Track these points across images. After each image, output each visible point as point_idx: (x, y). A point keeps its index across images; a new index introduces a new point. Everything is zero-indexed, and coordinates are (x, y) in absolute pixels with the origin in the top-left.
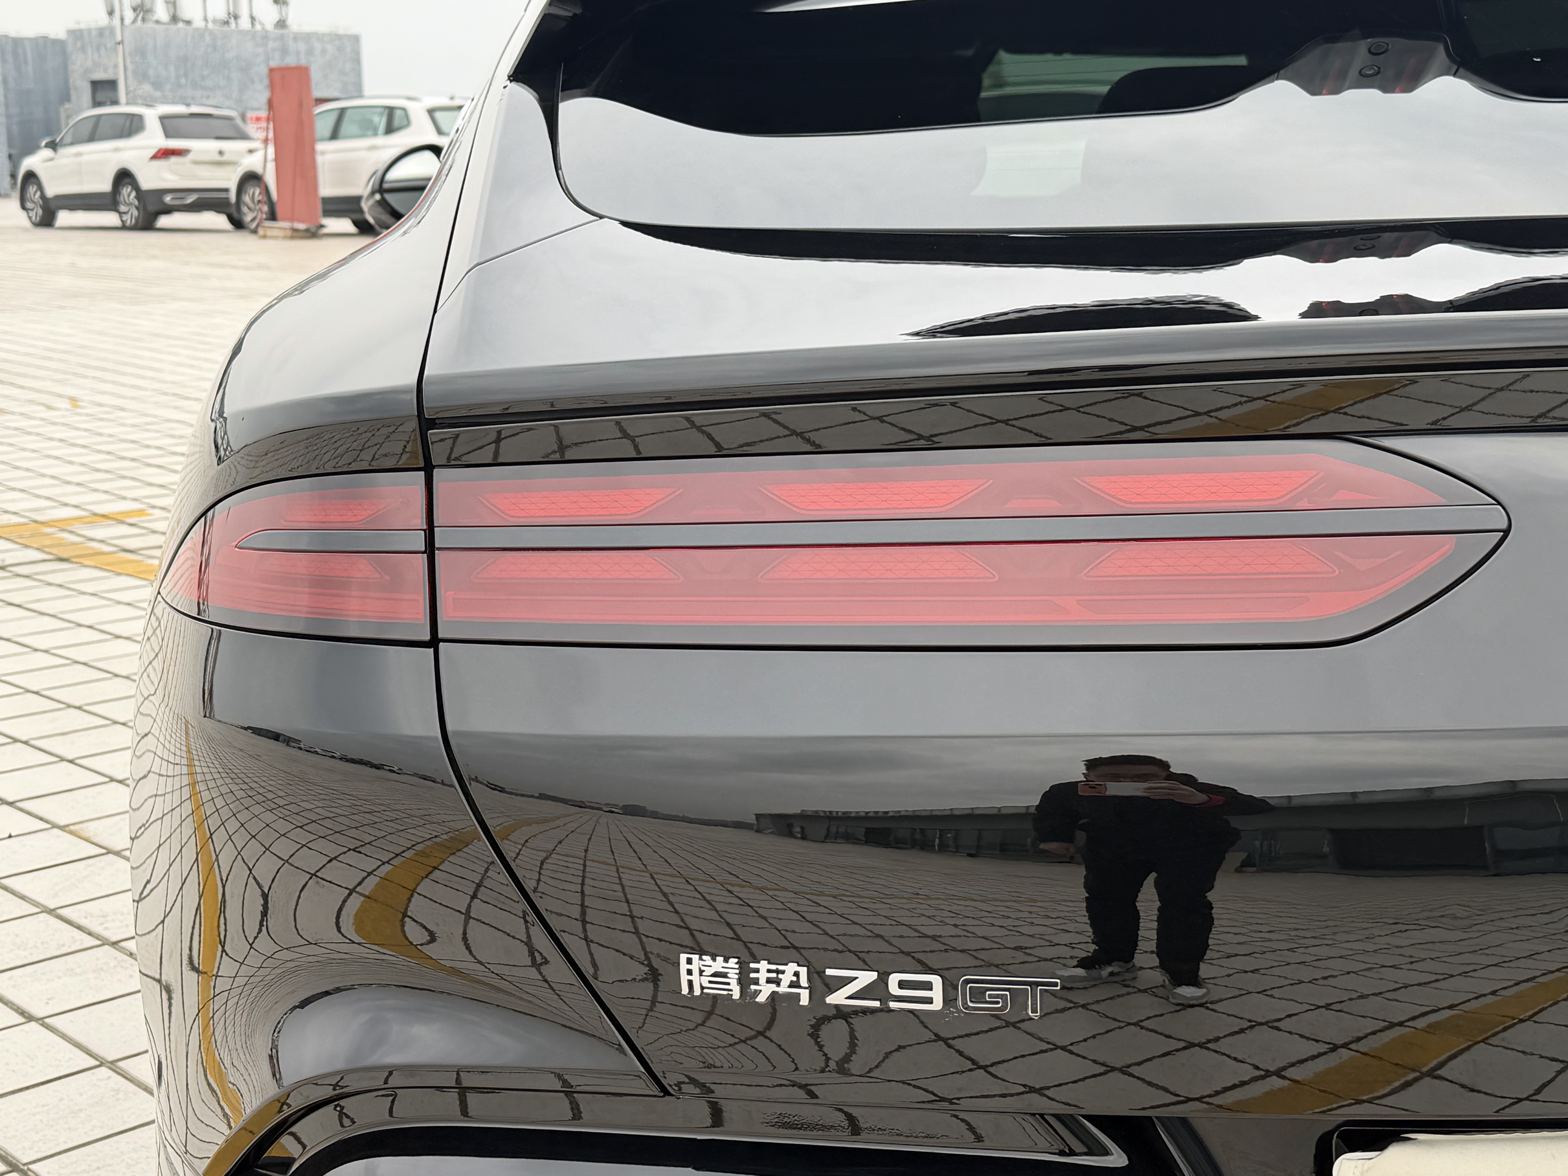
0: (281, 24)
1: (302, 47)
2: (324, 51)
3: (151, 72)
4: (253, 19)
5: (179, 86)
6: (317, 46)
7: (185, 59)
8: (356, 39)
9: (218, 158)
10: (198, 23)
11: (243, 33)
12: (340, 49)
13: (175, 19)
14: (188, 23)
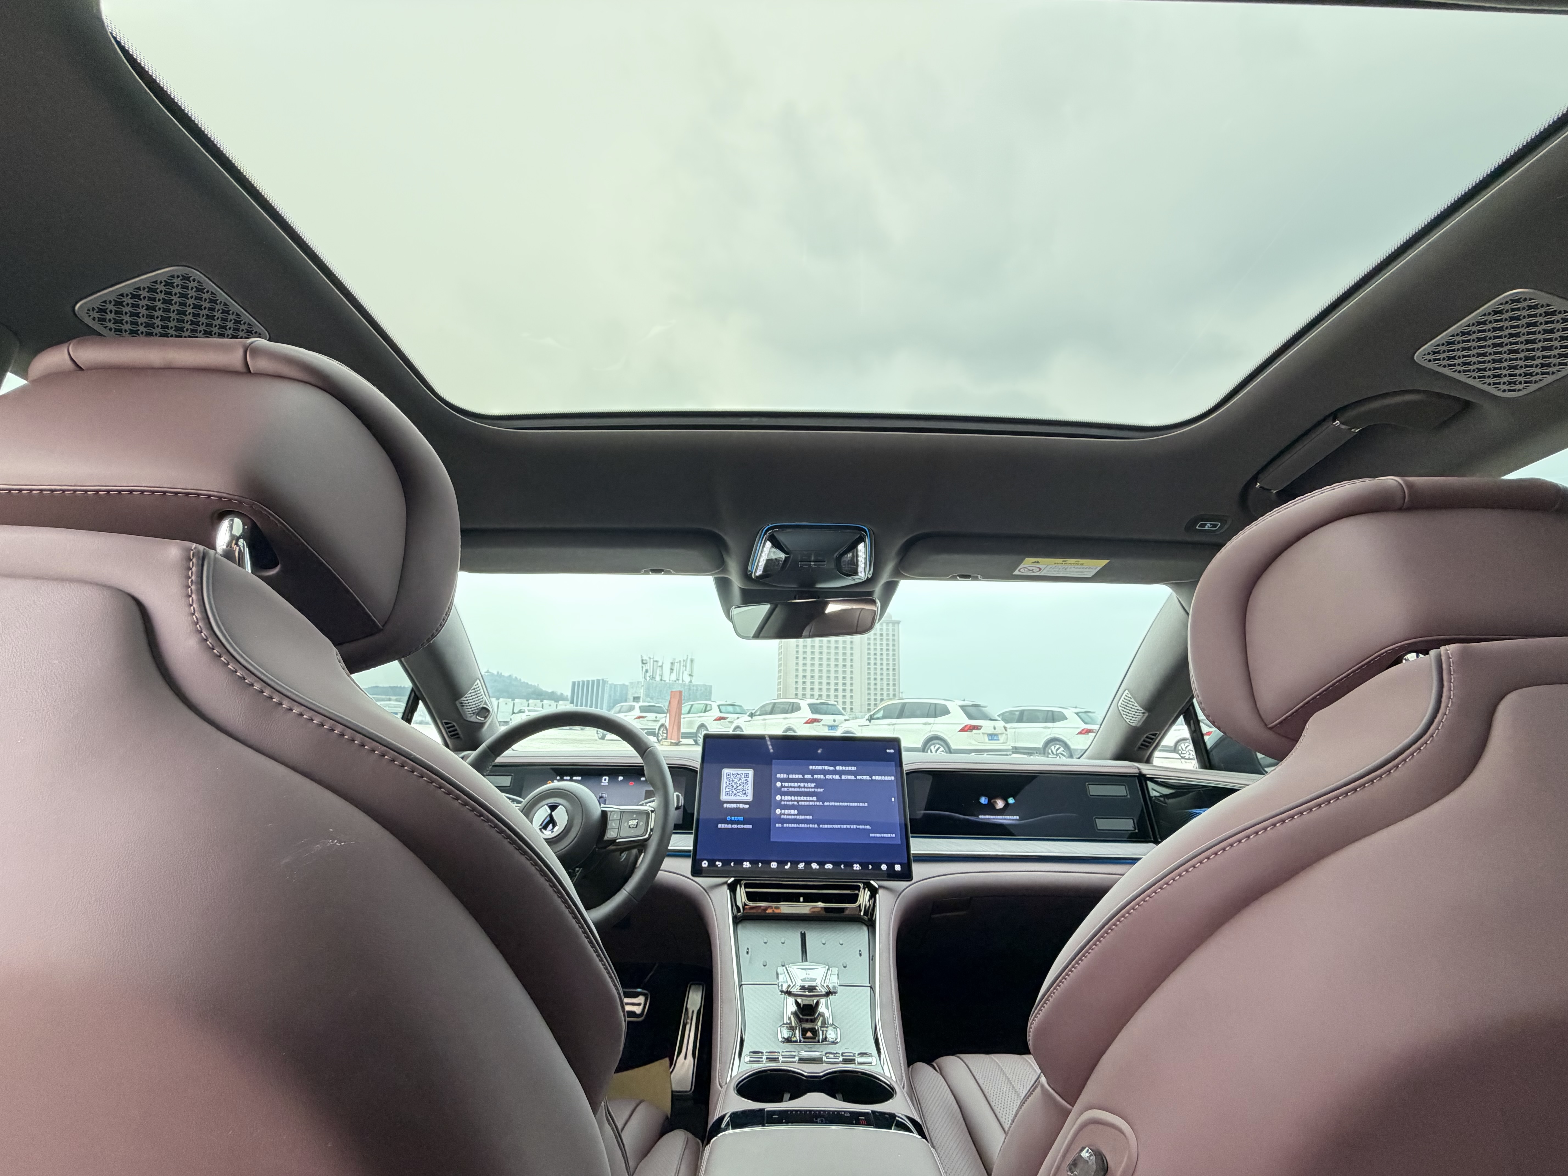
0: (691, 682)
1: (695, 688)
2: (701, 690)
3: (651, 695)
4: (683, 681)
5: (658, 698)
6: (699, 688)
7: (661, 691)
8: (711, 686)
9: (655, 719)
10: (668, 681)
11: (679, 684)
12: (706, 689)
13: (661, 680)
14: (665, 681)
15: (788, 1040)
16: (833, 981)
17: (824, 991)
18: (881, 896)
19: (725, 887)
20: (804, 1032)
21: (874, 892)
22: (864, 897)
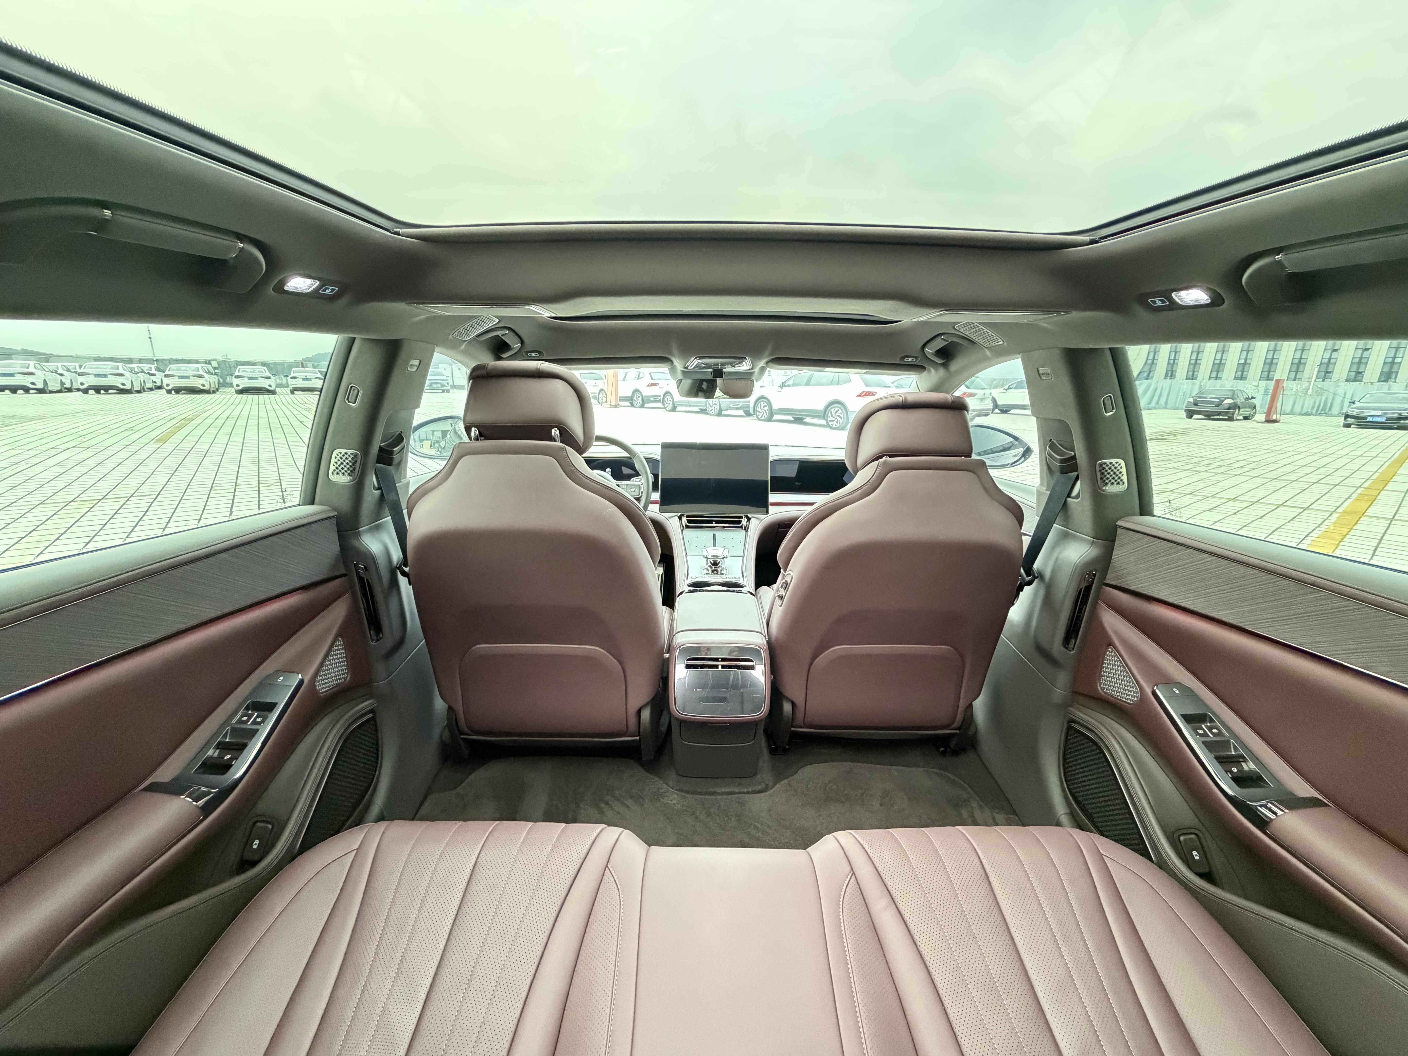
15: (707, 574)
16: (725, 554)
17: (722, 557)
18: (752, 520)
19: (677, 517)
20: (713, 571)
21: (749, 519)
22: (744, 521)
